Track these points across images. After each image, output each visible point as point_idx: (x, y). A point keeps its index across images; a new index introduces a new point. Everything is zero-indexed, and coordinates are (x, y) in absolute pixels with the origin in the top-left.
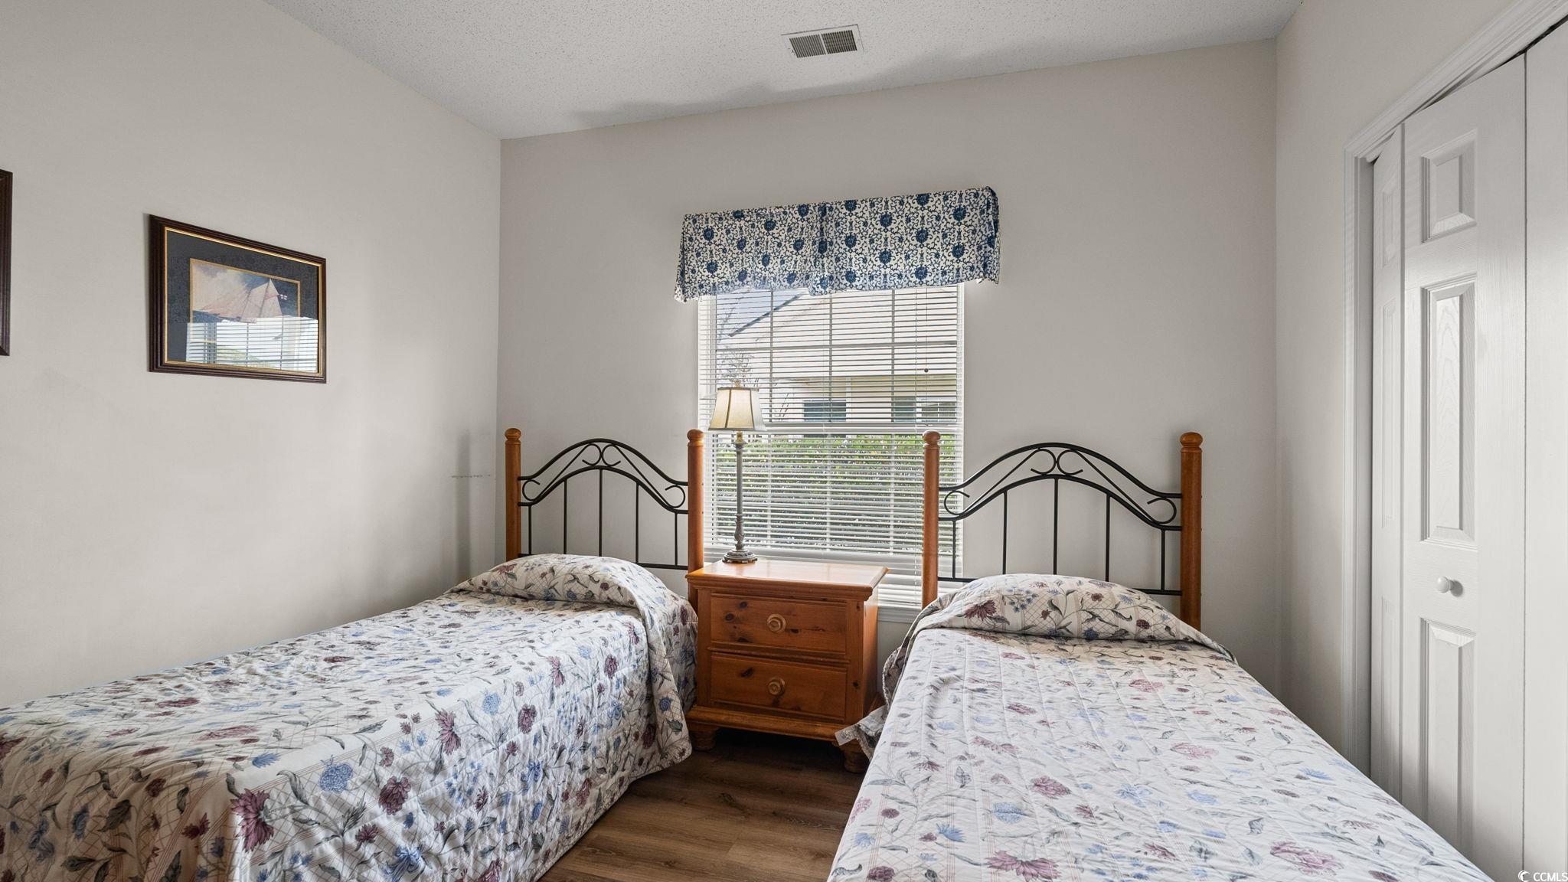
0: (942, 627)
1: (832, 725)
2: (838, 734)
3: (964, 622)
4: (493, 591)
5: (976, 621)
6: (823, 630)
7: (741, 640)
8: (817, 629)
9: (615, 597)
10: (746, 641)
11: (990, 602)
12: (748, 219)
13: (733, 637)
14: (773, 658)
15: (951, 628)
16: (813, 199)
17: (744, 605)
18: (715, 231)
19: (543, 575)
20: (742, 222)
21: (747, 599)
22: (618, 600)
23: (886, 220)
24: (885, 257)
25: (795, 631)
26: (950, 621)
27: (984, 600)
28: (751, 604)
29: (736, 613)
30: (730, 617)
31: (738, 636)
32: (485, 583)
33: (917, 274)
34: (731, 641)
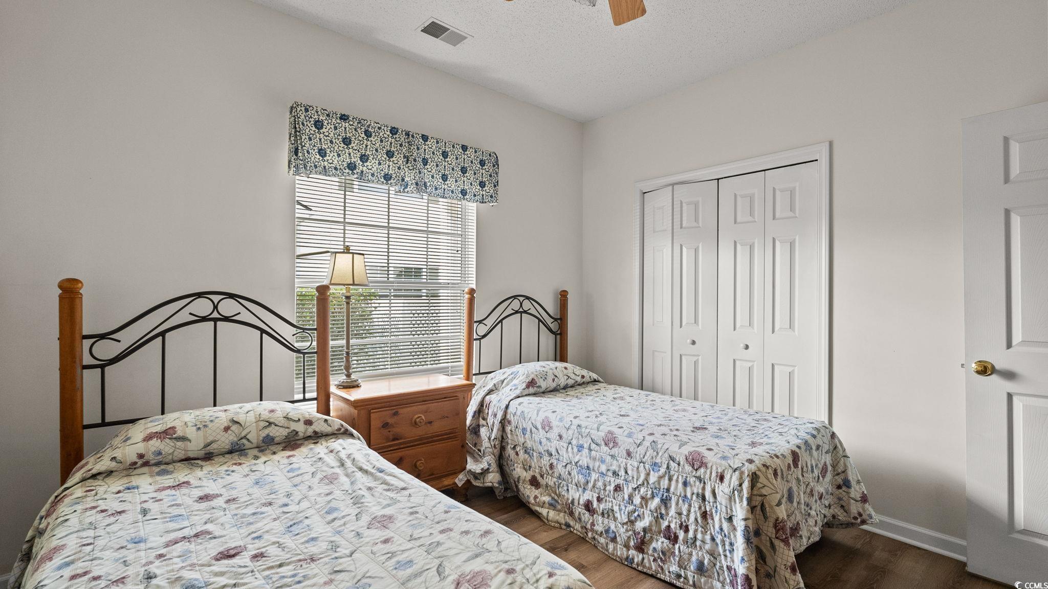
0: (519, 397)
1: (451, 477)
2: (457, 481)
3: (527, 392)
4: (152, 462)
5: (531, 390)
6: (447, 417)
7: (394, 440)
8: (443, 417)
9: (323, 429)
10: (398, 439)
11: (533, 379)
12: (351, 123)
13: (388, 440)
14: (415, 445)
15: (522, 396)
16: (402, 126)
17: (396, 414)
18: (325, 124)
19: (227, 429)
20: (347, 124)
21: (397, 409)
22: (326, 431)
23: (445, 155)
24: (444, 178)
25: (430, 423)
26: (521, 393)
27: (530, 379)
28: (401, 411)
29: (391, 421)
30: (386, 425)
31: (391, 438)
32: (141, 456)
33: (461, 192)
34: (387, 442)
